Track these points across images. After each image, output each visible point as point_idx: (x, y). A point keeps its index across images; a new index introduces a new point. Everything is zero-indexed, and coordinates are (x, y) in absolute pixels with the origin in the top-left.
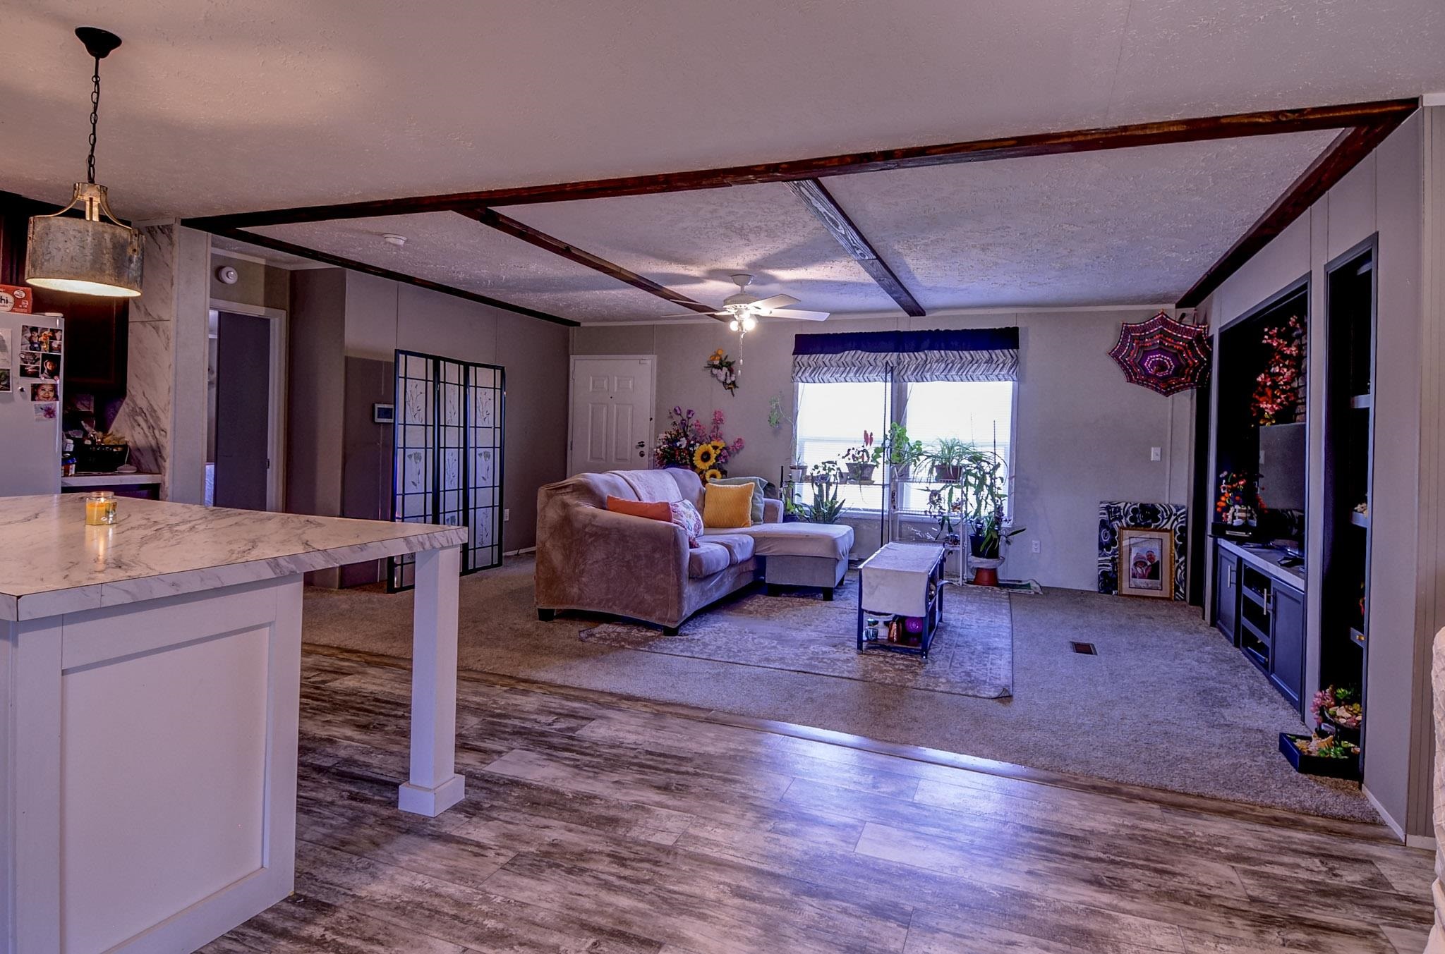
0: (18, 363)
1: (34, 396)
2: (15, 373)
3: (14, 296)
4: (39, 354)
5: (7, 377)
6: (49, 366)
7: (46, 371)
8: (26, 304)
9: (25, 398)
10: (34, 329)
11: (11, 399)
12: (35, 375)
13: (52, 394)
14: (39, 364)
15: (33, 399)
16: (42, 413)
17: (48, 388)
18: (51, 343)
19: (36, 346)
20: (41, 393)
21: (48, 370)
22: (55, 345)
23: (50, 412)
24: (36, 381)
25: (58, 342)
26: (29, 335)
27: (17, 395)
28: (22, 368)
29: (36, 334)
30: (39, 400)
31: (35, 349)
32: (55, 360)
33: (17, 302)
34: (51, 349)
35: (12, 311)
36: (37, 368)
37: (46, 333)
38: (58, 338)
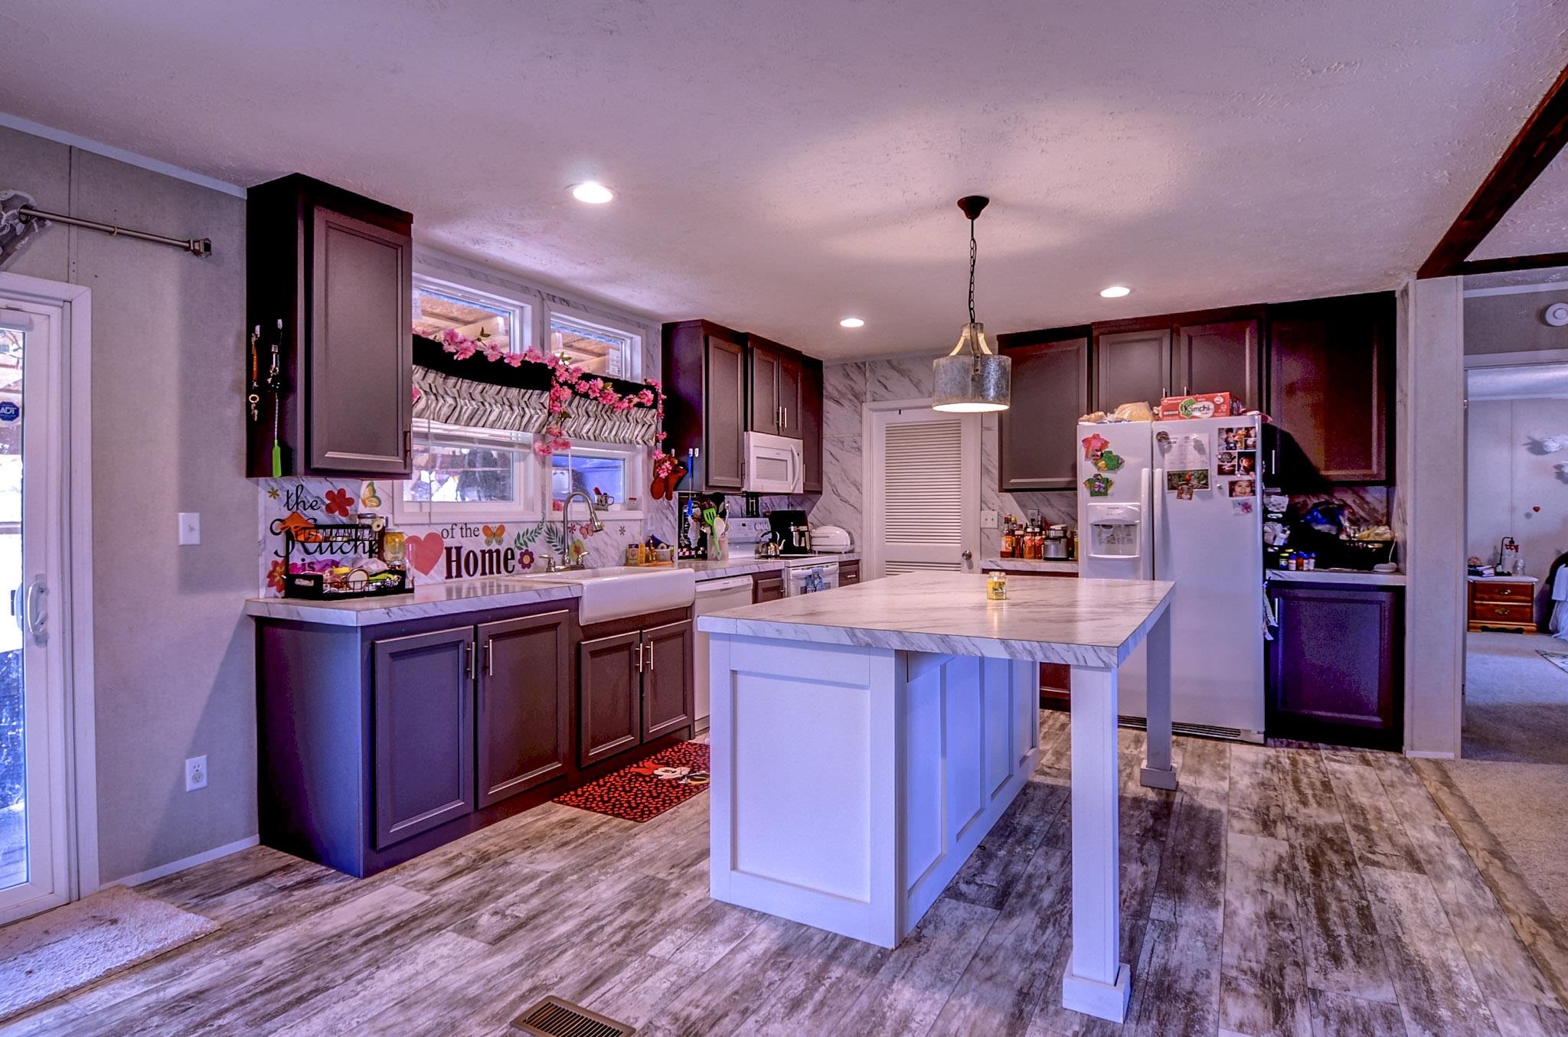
0: (1216, 463)
1: (1232, 492)
2: (1213, 472)
3: (1214, 402)
4: (1235, 453)
5: (1206, 477)
6: (1245, 463)
7: (1242, 468)
8: (1224, 408)
9: (1223, 494)
10: (1230, 430)
11: (1210, 496)
12: (1232, 473)
13: (1248, 490)
14: (1235, 462)
15: (1231, 495)
16: (1239, 509)
17: (1244, 484)
18: (1246, 440)
19: (1232, 445)
20: (1238, 489)
21: (1244, 467)
22: (1250, 442)
23: (1247, 507)
24: (1233, 478)
25: (1253, 439)
26: (1225, 436)
27: (1216, 491)
28: (1220, 467)
29: (1231, 435)
30: (1236, 496)
31: (1231, 449)
32: (1251, 456)
33: (1217, 407)
34: (1246, 447)
35: (1213, 416)
36: (1234, 466)
37: (1240, 432)
38: (1253, 435)
